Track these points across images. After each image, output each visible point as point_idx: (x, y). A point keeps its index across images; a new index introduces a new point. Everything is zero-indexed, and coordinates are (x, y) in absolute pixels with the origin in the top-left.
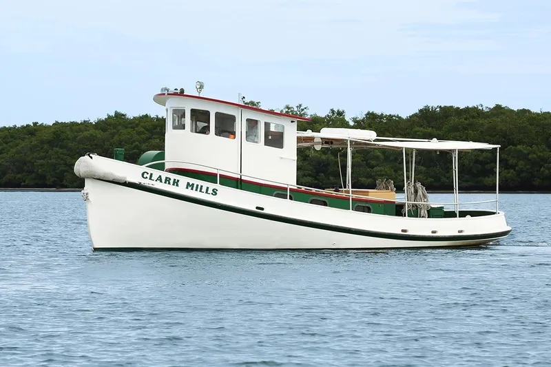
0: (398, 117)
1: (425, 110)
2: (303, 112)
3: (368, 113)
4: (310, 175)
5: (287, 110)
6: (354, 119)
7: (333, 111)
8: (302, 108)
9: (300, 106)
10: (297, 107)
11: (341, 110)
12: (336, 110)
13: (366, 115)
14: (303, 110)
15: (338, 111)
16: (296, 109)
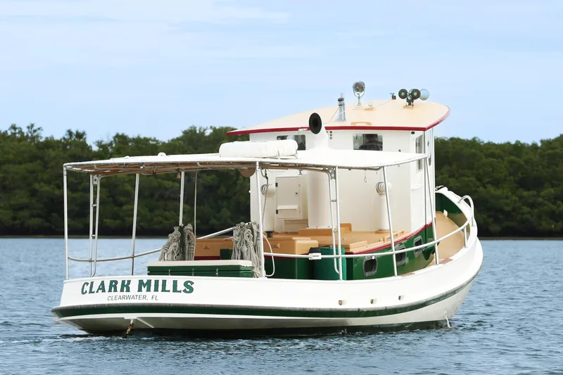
0: (155, 140)
1: (191, 131)
2: (35, 134)
3: (117, 136)
4: (39, 216)
5: (13, 131)
6: (98, 142)
7: (70, 133)
8: (35, 128)
9: (32, 126)
10: (28, 127)
11: (81, 131)
12: (74, 131)
13: (115, 138)
14: (35, 131)
15: (77, 132)
16: (25, 130)
